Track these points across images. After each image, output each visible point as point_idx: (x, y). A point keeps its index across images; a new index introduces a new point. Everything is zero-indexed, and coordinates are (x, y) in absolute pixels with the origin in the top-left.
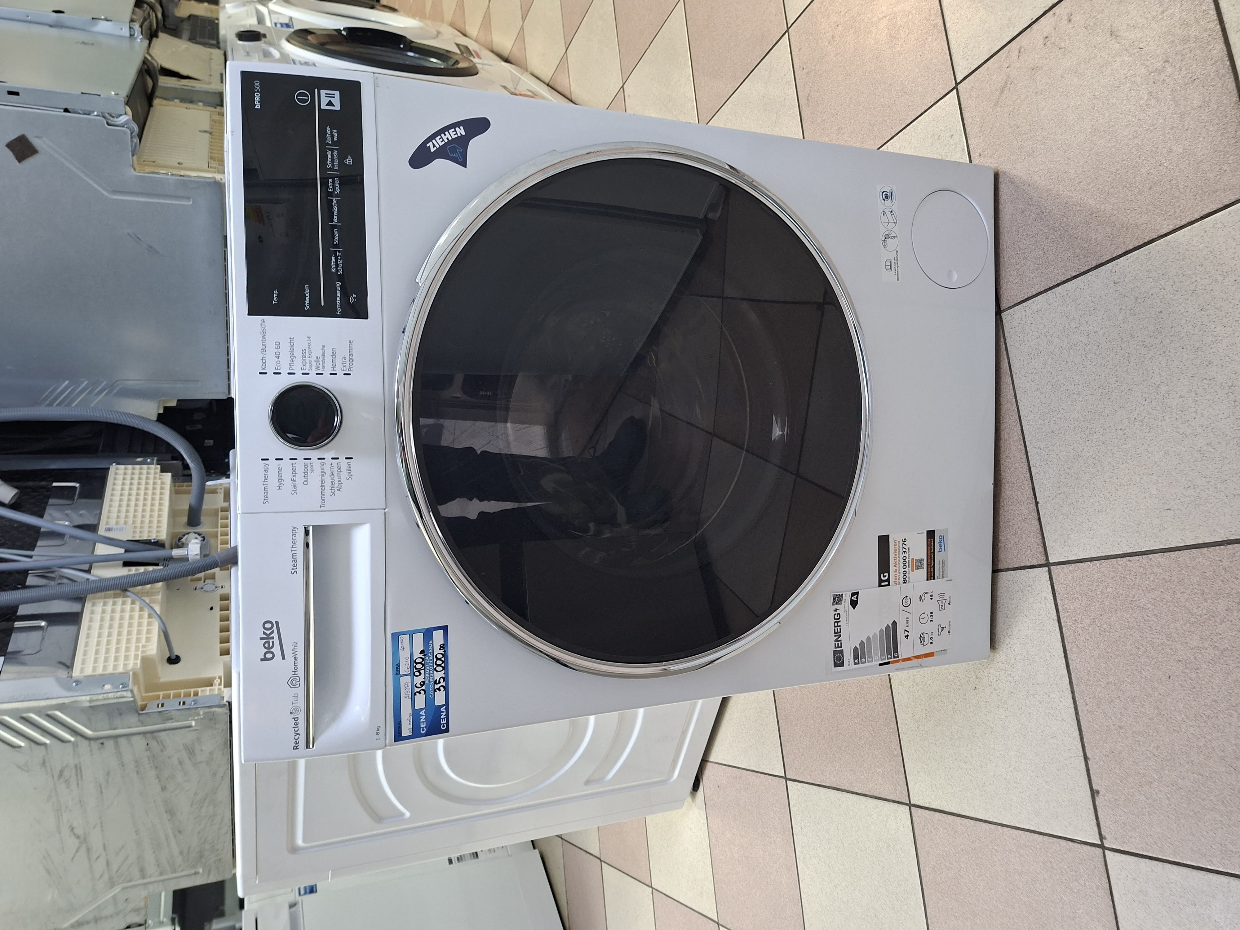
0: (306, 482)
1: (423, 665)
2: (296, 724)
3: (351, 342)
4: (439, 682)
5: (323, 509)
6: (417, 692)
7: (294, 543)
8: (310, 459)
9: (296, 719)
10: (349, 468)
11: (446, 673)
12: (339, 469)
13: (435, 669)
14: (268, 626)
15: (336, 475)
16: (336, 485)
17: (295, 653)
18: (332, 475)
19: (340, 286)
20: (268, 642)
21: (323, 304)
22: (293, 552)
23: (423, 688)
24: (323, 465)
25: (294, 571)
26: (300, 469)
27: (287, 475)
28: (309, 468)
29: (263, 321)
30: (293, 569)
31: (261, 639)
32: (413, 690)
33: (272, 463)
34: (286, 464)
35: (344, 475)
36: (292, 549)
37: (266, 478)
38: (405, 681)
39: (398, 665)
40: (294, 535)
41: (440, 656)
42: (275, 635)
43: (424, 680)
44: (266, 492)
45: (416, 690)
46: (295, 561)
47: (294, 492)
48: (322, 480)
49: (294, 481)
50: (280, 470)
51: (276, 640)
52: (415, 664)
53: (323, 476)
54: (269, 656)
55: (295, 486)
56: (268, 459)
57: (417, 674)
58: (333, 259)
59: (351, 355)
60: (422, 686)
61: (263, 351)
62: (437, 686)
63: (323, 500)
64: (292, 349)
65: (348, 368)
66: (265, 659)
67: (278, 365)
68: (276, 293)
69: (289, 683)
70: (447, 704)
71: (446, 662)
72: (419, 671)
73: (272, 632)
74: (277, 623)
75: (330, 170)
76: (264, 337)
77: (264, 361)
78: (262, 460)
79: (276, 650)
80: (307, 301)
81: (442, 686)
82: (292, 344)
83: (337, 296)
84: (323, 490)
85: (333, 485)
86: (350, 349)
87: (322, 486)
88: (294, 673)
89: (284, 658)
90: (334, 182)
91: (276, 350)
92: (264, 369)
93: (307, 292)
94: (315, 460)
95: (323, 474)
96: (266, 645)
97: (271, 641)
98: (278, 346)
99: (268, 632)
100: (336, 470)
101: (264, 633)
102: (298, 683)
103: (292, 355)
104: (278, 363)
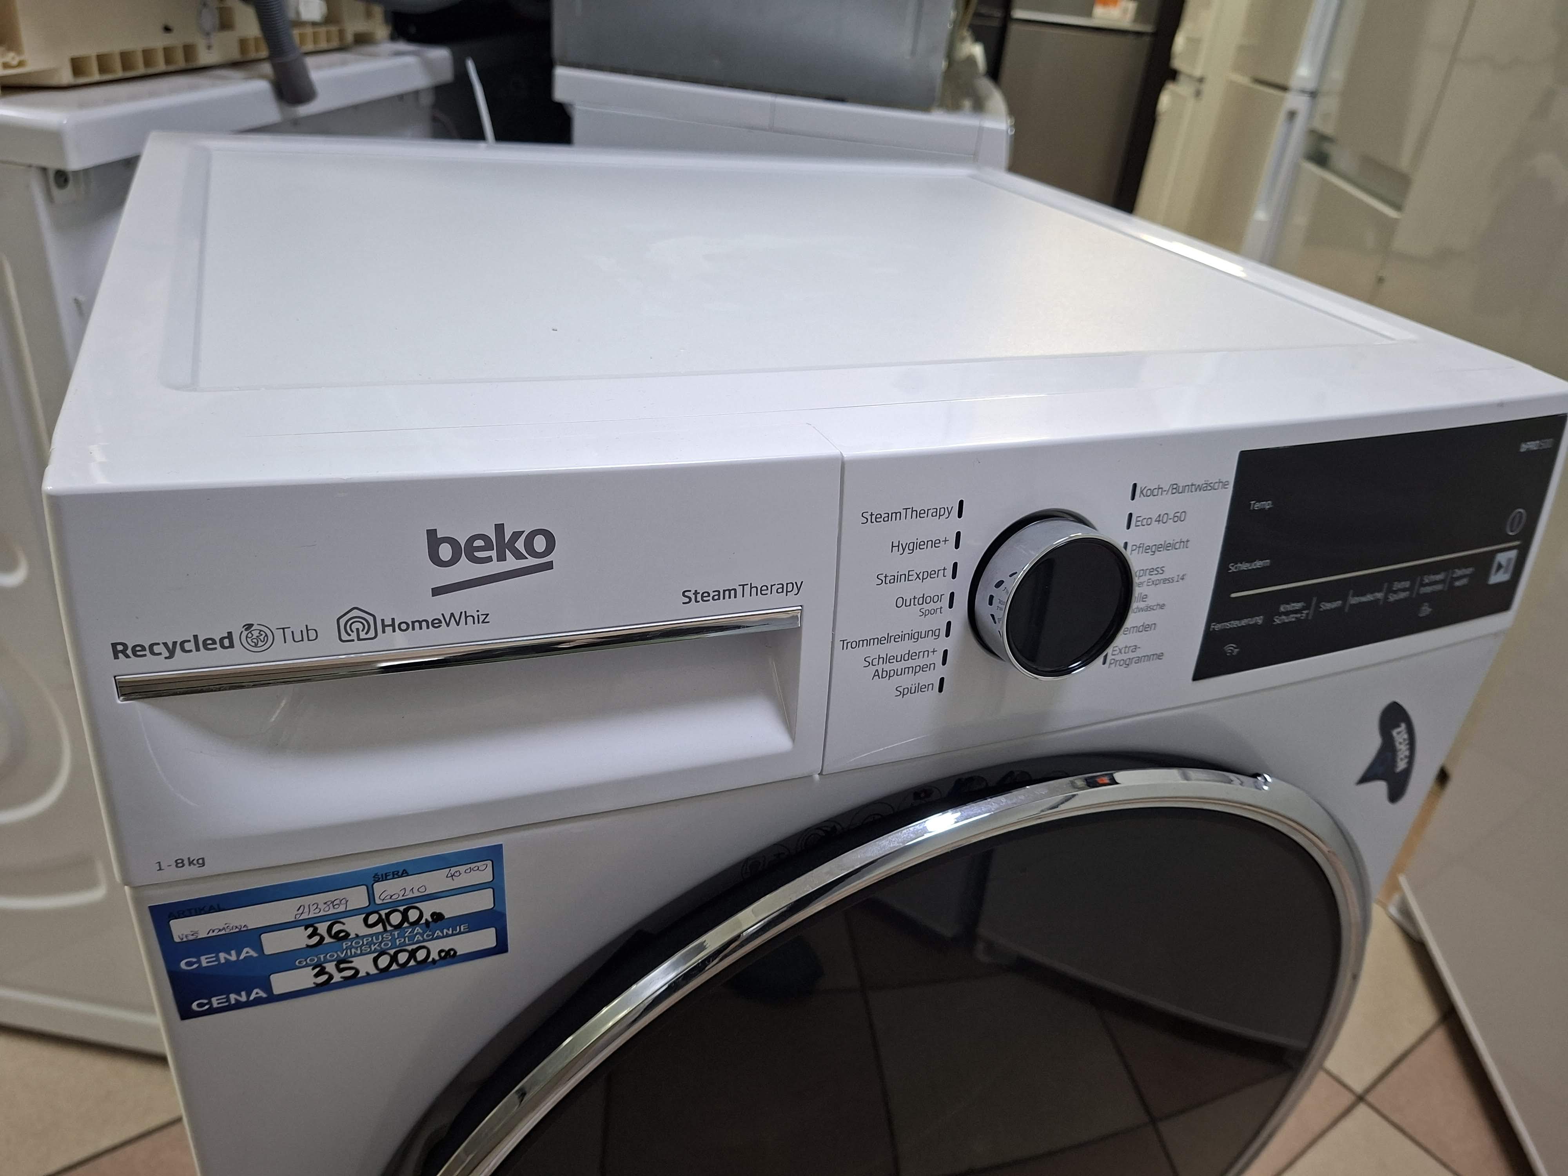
0: (902, 603)
1: (399, 927)
2: (208, 644)
3: (1160, 656)
4: (340, 970)
5: (838, 645)
6: (316, 929)
7: (761, 591)
8: (951, 606)
9: (226, 642)
10: (920, 689)
11: (369, 978)
12: (922, 669)
13: (383, 953)
14: (540, 544)
15: (911, 663)
16: (888, 667)
17: (454, 619)
18: (911, 656)
19: (1256, 624)
20: (488, 547)
21: (1233, 595)
22: (739, 590)
23: (328, 940)
24: (935, 634)
25: (690, 597)
26: (930, 587)
27: (921, 561)
28: (932, 606)
29: (1225, 485)
30: (696, 593)
31: (500, 528)
32: (322, 919)
33: (952, 525)
34: (947, 555)
35: (908, 680)
36: (747, 588)
37: (919, 515)
38: (357, 897)
39: (405, 873)
40: (783, 589)
41: (421, 955)
42: (511, 563)
43: (352, 936)
44: (889, 517)
45: (322, 928)
46: (718, 595)
47: (883, 580)
48: (902, 638)
49: (907, 577)
50: (935, 544)
51: (495, 567)
52: (402, 908)
53: (911, 636)
54: (445, 552)
55: (895, 579)
56: (960, 515)
57: (373, 918)
58: (1298, 606)
59: (1139, 660)
60: (336, 936)
61: (1175, 489)
62: (330, 967)
63: (858, 644)
64: (1168, 546)
65: (1118, 658)
66: (434, 540)
67: (1145, 522)
68: (1267, 505)
69: (355, 613)
70: (273, 998)
71: (404, 970)
72: (380, 920)
73: (519, 556)
74: (549, 566)
75: (1422, 580)
76: (1199, 488)
77: (1155, 492)
78: (961, 503)
79: (465, 570)
80: (1244, 566)
81: (331, 977)
82: (1178, 545)
83: (1240, 619)
84: (880, 641)
85: (888, 660)
86: (1148, 658)
87: (888, 639)
88: (388, 622)
89: (436, 592)
90: (1404, 590)
91: (1171, 516)
92: (1142, 492)
93: (1259, 564)
94: (949, 615)
95: (915, 636)
96: (479, 543)
97: (493, 554)
98: (1179, 517)
99: (520, 545)
100: (921, 662)
101: (516, 535)
102: (354, 636)
103: (1159, 548)
104: (1149, 522)
